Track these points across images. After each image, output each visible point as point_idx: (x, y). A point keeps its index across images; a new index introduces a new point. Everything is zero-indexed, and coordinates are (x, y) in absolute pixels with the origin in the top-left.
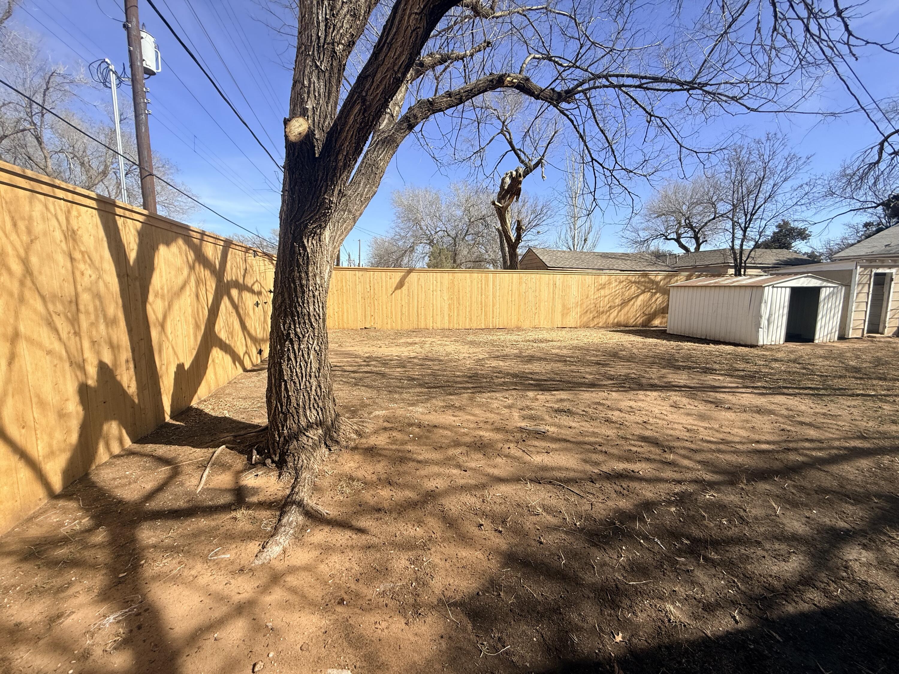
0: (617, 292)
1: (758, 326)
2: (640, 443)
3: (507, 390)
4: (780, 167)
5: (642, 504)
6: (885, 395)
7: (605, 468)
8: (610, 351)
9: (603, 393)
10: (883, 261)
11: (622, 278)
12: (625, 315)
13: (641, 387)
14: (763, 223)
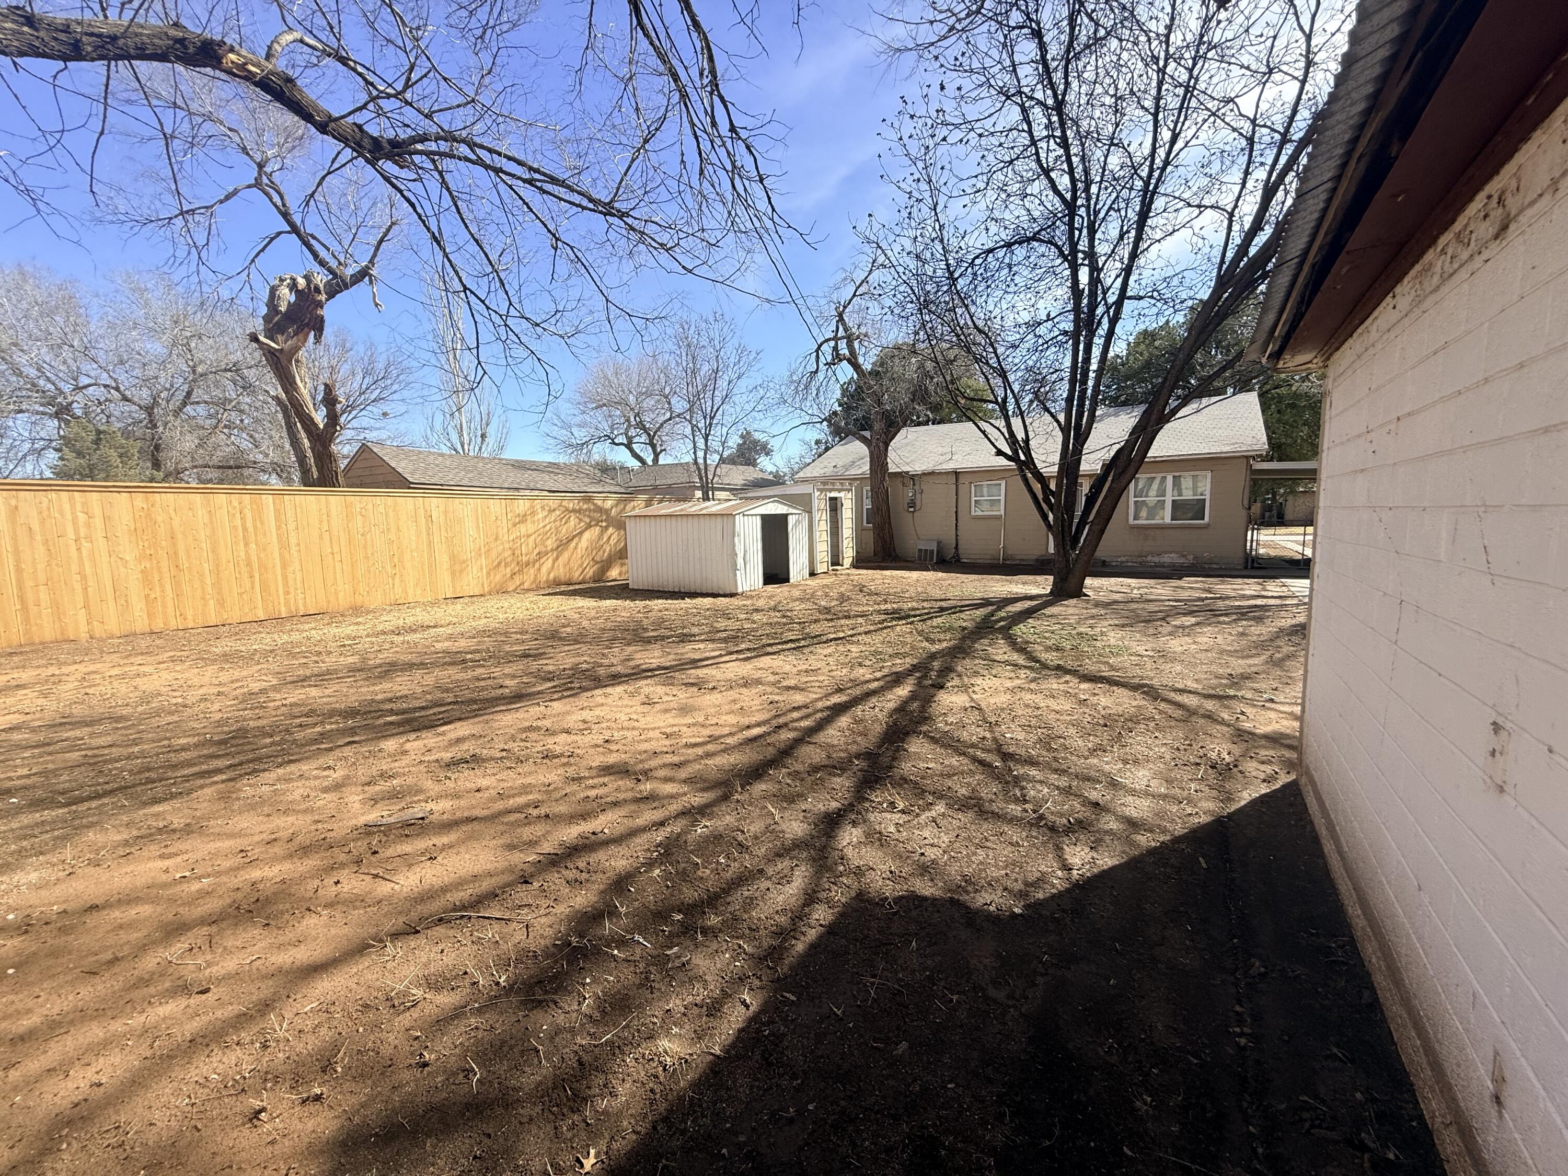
0: (548, 527)
1: (735, 569)
2: (601, 780)
3: (331, 749)
4: (732, 360)
5: (611, 884)
6: (852, 636)
7: (547, 847)
8: (545, 630)
9: (537, 708)
10: (833, 484)
11: (553, 504)
12: (565, 566)
13: (598, 682)
14: (725, 430)
